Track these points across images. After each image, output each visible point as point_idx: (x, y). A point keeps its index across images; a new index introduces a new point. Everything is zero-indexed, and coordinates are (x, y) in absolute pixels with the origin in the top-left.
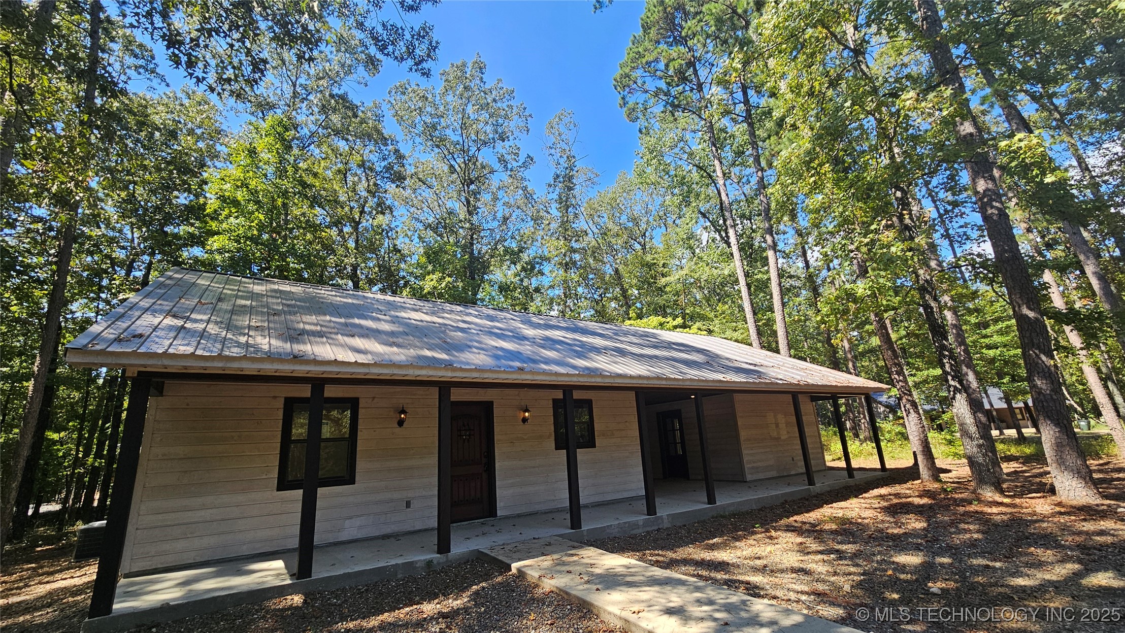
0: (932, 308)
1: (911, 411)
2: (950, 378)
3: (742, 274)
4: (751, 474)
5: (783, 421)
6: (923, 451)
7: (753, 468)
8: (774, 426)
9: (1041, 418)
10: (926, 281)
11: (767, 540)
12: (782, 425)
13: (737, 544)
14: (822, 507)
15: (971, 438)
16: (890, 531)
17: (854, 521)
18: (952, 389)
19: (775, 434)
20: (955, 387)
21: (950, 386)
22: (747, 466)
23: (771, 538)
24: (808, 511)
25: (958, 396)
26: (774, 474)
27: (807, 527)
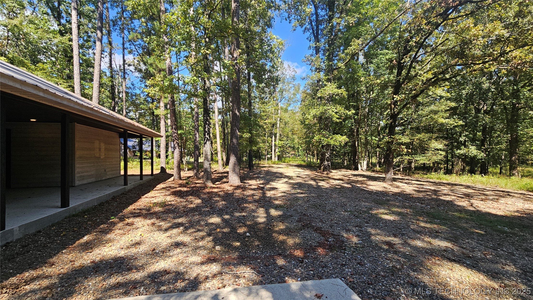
0: (207, 101)
1: (177, 148)
2: (206, 134)
3: (77, 46)
4: (79, 181)
5: (103, 147)
6: (178, 166)
7: (81, 176)
8: (98, 150)
9: (232, 154)
10: (208, 87)
11: (128, 227)
12: (103, 150)
13: (109, 236)
14: (141, 198)
15: (208, 160)
16: (189, 206)
17: (167, 203)
18: (206, 139)
19: (98, 155)
20: (207, 138)
21: (206, 137)
22: (77, 175)
23: (128, 224)
24: (135, 201)
25: (207, 142)
26: (93, 180)
27: (144, 212)
